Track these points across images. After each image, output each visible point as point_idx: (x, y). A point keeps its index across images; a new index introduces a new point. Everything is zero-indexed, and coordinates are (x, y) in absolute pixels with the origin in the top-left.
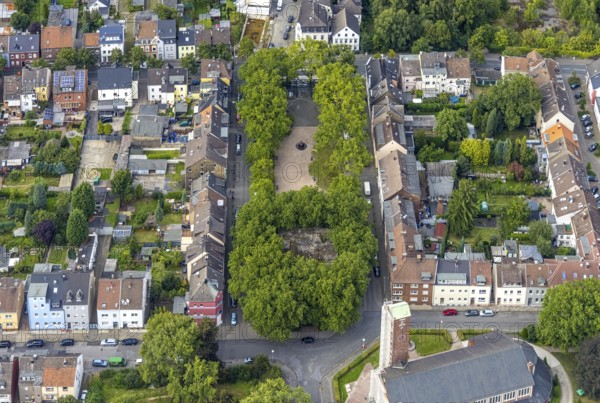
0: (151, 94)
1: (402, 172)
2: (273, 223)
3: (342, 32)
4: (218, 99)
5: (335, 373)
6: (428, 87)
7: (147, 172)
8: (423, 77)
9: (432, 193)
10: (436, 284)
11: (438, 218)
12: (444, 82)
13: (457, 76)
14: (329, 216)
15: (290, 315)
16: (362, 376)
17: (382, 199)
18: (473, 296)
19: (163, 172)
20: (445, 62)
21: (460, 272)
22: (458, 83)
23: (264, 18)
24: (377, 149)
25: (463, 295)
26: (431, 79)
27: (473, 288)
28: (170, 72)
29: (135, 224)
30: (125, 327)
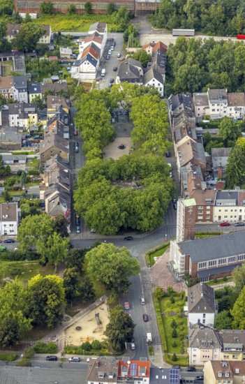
0: (11, 121)
1: (193, 150)
2: (103, 174)
3: (151, 83)
4: (61, 118)
5: (148, 252)
6: (214, 113)
7: (12, 162)
8: (210, 105)
9: (214, 166)
10: (216, 205)
11: (218, 180)
12: (225, 110)
13: (235, 104)
14: (142, 171)
15: (116, 217)
16: (165, 253)
17: (179, 166)
18: (240, 214)
19: (24, 162)
20: (226, 95)
21: (232, 198)
22: (235, 109)
23: (92, 82)
24: (176, 143)
25: (234, 214)
26: (216, 107)
27: (240, 208)
28: (25, 105)
29: (7, 187)
30: (5, 234)
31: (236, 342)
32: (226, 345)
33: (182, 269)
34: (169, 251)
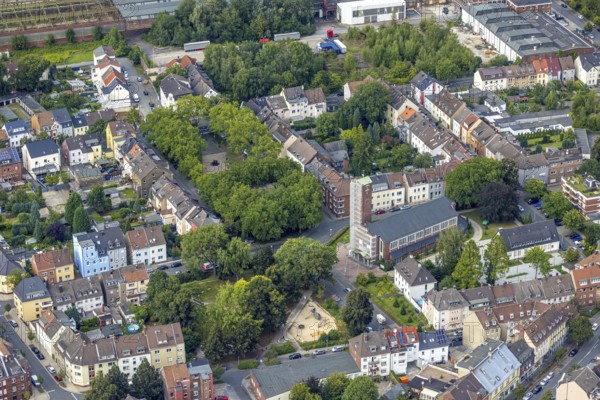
0: (72, 159)
3: (207, 95)
6: (294, 115)
8: (289, 106)
9: (334, 160)
12: (306, 109)
13: (315, 102)
17: (302, 165)
18: (392, 198)
19: (117, 195)
20: (304, 93)
21: (383, 182)
22: (317, 107)
23: (127, 110)
25: (386, 199)
26: (296, 107)
27: (392, 191)
28: (84, 138)
29: (120, 220)
30: (154, 263)
31: (480, 297)
32: (473, 302)
33: (373, 254)
34: (348, 241)
